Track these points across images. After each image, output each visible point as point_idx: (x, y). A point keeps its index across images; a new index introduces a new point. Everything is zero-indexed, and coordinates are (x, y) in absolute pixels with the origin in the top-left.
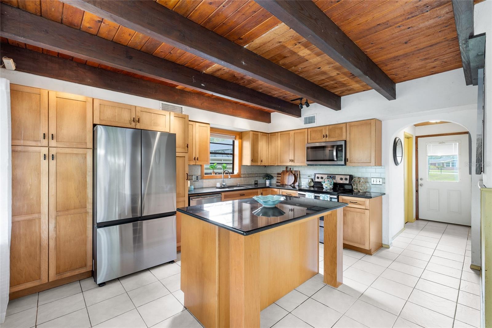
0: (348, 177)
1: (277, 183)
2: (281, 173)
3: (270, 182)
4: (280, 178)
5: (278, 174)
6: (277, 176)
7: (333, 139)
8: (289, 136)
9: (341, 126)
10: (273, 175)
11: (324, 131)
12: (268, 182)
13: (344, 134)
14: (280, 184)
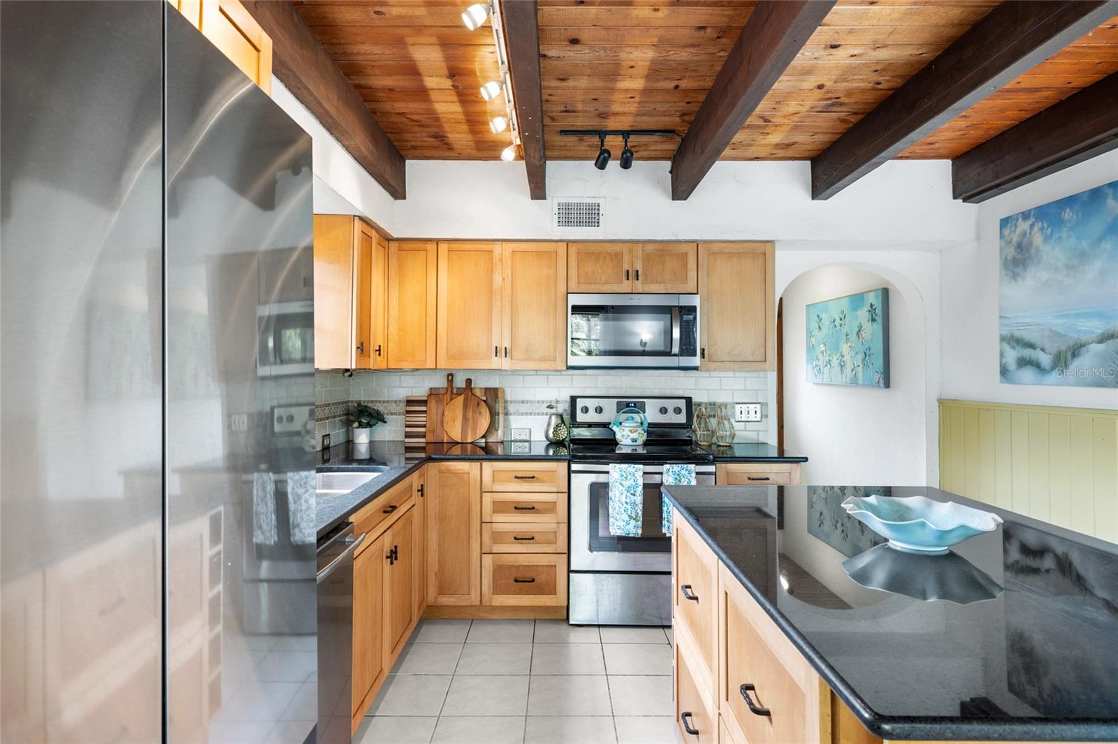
0: (682, 404)
1: (407, 440)
2: (425, 398)
3: (371, 434)
4: (421, 419)
5: (410, 402)
6: (408, 412)
7: (657, 285)
8: (492, 259)
9: (684, 248)
10: (381, 408)
11: (626, 258)
12: (362, 438)
13: (692, 274)
14: (423, 440)
